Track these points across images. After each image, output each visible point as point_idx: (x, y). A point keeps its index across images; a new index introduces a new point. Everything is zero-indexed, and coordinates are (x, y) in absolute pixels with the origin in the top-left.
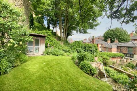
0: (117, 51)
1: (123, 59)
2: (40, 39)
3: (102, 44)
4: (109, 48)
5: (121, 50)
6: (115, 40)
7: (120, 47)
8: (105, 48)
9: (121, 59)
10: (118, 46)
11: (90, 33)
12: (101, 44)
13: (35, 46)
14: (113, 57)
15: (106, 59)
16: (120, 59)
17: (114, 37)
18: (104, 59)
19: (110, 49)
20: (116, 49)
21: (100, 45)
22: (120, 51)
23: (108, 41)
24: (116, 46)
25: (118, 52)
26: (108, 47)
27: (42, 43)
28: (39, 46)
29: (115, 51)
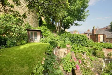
2: (37, 32)
3: (104, 35)
8: (107, 38)
11: (81, 25)
14: (109, 48)
15: (97, 49)
18: (95, 49)
21: (101, 36)
28: (37, 36)
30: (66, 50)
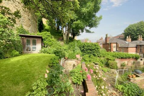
0: (136, 52)
1: (137, 61)
2: (36, 39)
3: (117, 43)
4: (124, 48)
5: (141, 49)
6: (138, 37)
7: (140, 45)
8: (120, 47)
9: (135, 61)
10: (137, 45)
11: (93, 32)
12: (115, 43)
13: (33, 45)
14: (122, 58)
15: (110, 60)
16: (133, 61)
17: (138, 33)
18: (108, 59)
19: (126, 49)
20: (135, 48)
21: (114, 45)
22: (141, 51)
23: (128, 40)
24: (136, 45)
25: (138, 52)
26: (124, 46)
27: (38, 43)
28: (36, 45)
29: (133, 52)
30: (75, 62)
